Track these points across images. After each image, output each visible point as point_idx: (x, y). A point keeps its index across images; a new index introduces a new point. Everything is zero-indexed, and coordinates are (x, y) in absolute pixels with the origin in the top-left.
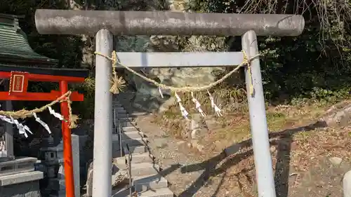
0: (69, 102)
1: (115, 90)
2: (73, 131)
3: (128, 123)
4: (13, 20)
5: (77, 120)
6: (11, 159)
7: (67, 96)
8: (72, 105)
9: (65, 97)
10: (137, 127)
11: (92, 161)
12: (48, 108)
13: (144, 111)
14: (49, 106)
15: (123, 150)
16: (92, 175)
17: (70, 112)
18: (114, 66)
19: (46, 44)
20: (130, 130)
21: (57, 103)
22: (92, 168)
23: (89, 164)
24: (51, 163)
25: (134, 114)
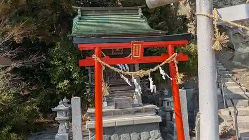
0: (176, 62)
1: (217, 46)
2: (180, 86)
3: (229, 79)
4: (138, 10)
5: (183, 77)
6: (140, 106)
7: (173, 57)
8: (178, 65)
9: (173, 58)
10: (238, 82)
11: (198, 111)
12: (159, 68)
13: (244, 68)
14: (160, 67)
15: (226, 102)
16: (199, 122)
17: (177, 71)
18: (215, 23)
19: (160, 24)
20: (231, 85)
21: (166, 63)
22: (199, 117)
23: (196, 112)
24: (167, 110)
25: (234, 71)
